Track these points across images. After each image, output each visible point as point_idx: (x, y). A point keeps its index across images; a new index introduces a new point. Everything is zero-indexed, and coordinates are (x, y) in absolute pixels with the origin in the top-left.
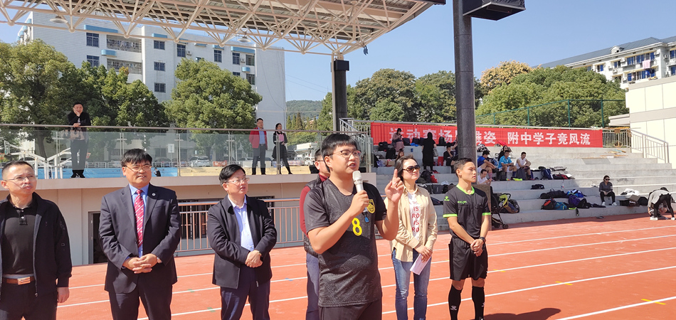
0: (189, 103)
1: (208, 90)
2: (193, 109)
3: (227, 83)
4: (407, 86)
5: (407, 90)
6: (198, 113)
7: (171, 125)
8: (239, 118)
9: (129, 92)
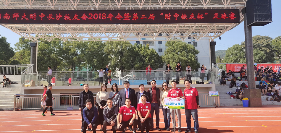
0: (170, 55)
1: (177, 50)
2: (172, 58)
3: (185, 47)
4: (267, 42)
5: (267, 44)
6: (174, 59)
7: (164, 64)
8: (189, 61)
9: (149, 53)
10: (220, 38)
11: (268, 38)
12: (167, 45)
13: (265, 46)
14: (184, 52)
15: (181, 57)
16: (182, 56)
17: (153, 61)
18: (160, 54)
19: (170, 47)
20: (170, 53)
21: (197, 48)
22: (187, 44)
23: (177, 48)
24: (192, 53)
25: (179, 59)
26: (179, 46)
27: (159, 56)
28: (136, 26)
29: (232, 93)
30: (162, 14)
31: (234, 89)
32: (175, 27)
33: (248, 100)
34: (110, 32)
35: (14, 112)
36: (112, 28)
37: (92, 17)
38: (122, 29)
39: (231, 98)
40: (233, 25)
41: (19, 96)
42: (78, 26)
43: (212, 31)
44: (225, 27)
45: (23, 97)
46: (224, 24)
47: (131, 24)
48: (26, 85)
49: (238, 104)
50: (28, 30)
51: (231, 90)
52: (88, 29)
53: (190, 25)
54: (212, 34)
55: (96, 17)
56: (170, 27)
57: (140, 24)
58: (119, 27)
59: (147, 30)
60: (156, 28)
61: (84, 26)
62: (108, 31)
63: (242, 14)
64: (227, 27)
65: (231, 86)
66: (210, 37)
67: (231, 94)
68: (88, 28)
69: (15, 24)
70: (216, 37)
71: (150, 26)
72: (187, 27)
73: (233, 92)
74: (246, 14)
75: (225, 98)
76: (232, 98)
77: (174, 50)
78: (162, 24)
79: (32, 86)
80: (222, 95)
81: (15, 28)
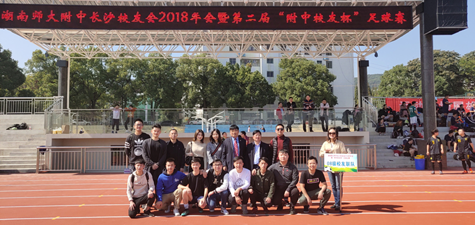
0: (287, 83)
1: (298, 75)
2: (290, 87)
3: (311, 69)
4: (451, 61)
5: (451, 65)
6: (293, 90)
7: (276, 97)
8: (319, 92)
9: (252, 79)
10: (376, 55)
11: (453, 54)
12: (281, 66)
13: (447, 69)
14: (310, 77)
15: (305, 87)
16: (307, 84)
17: (257, 92)
18: (271, 81)
19: (287, 69)
20: (286, 80)
21: (331, 71)
22: (315, 64)
23: (298, 70)
24: (324, 80)
25: (302, 88)
26: (303, 67)
27: (267, 83)
28: (235, 33)
29: (396, 147)
30: (281, 14)
31: (400, 141)
32: (302, 36)
33: (424, 158)
34: (191, 43)
35: (37, 175)
36: (195, 36)
37: (166, 18)
38: (212, 38)
39: (395, 154)
40: (399, 32)
41: (45, 150)
42: (139, 33)
43: (364, 43)
44: (386, 36)
45: (50, 150)
46: (384, 30)
47: (228, 31)
48: (54, 131)
49: (406, 165)
50: (54, 40)
51: (395, 143)
52: (155, 38)
53: (328, 31)
54: (363, 48)
55: (171, 18)
56: (293, 35)
57: (244, 31)
58: (207, 35)
59: (254, 41)
60: (270, 37)
61: (150, 32)
62: (189, 41)
63: (417, 14)
64: (390, 36)
65: (395, 136)
66: (359, 52)
67: (395, 149)
68: (156, 36)
69: (34, 30)
70: (368, 53)
71: (260, 33)
72: (321, 35)
73: (398, 146)
74: (423, 14)
75: (385, 156)
76: (397, 154)
77: (294, 75)
78: (279, 31)
79: (64, 133)
80: (380, 150)
81: (34, 36)
